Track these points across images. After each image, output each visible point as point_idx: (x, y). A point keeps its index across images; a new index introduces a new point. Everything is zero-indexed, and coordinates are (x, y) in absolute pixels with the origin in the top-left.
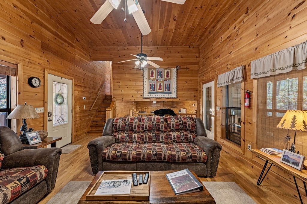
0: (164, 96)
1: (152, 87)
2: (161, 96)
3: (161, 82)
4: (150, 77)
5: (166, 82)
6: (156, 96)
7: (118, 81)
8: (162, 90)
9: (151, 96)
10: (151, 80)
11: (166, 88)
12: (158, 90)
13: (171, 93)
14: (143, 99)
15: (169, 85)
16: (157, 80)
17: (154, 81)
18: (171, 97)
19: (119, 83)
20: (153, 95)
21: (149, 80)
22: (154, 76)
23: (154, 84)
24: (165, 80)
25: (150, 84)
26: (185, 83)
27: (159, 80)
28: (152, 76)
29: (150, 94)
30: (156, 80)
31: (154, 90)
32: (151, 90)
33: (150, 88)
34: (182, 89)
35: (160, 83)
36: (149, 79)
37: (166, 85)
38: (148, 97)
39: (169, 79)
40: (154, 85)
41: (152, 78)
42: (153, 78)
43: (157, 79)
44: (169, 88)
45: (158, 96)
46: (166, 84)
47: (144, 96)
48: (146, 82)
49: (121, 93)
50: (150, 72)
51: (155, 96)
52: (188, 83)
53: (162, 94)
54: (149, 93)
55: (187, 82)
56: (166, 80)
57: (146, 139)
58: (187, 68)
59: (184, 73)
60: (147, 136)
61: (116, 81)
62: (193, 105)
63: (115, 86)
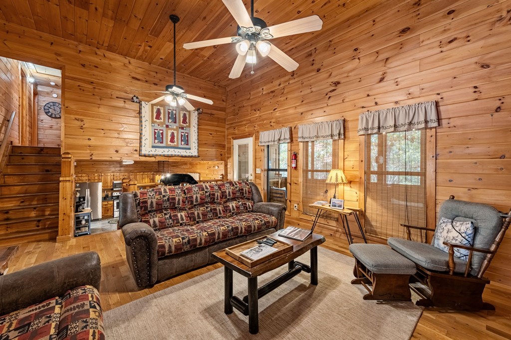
0: (179, 154)
1: (158, 137)
2: (173, 153)
3: (174, 129)
4: (155, 120)
5: (182, 131)
6: (166, 153)
7: (77, 117)
8: (176, 143)
9: (157, 153)
10: (156, 125)
11: (182, 141)
12: (169, 143)
13: (190, 149)
14: (140, 157)
15: (187, 136)
16: (167, 126)
17: (163, 127)
18: (190, 154)
19: (82, 121)
20: (160, 151)
21: (153, 125)
22: (162, 118)
23: (161, 132)
24: (180, 128)
25: (155, 132)
26: (209, 136)
27: (170, 127)
28: (158, 117)
29: (154, 149)
30: (165, 126)
31: (162, 143)
32: (156, 141)
33: (155, 138)
34: (206, 144)
35: (173, 131)
36: (153, 122)
37: (182, 135)
38: (151, 153)
39: (187, 126)
40: (162, 134)
41: (157, 120)
42: (159, 121)
43: (167, 124)
44: (186, 140)
45: (170, 153)
46: (183, 134)
47: (143, 152)
48: (148, 127)
49: (87, 142)
50: (155, 110)
51: (164, 153)
52: (213, 135)
53: (176, 150)
54: (153, 147)
55: (211, 134)
56: (182, 128)
57: (199, 217)
58: (211, 114)
59: (207, 121)
60: (200, 212)
61: (73, 117)
62: (217, 167)
63: (70, 127)
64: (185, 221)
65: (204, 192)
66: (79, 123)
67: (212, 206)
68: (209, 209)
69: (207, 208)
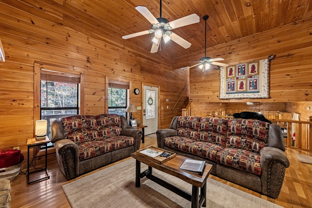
0: (248, 97)
1: (231, 87)
2: (242, 96)
3: (243, 79)
4: (228, 76)
5: (251, 79)
6: (236, 97)
7: (194, 84)
8: (244, 89)
9: (230, 97)
10: (229, 79)
11: (250, 86)
12: (239, 90)
13: (258, 92)
14: (220, 100)
15: (256, 82)
16: (237, 78)
17: (234, 79)
18: (259, 96)
19: (195, 85)
20: (232, 96)
21: (227, 79)
22: (234, 74)
23: (233, 83)
24: (248, 77)
25: (228, 84)
26: (285, 77)
27: (239, 78)
28: (231, 74)
29: (228, 95)
30: (235, 78)
31: (234, 90)
32: (229, 90)
33: (229, 88)
34: (280, 85)
35: (242, 81)
36: (227, 78)
37: (250, 83)
38: (225, 97)
39: (256, 74)
40: (234, 84)
41: (230, 76)
42: (231, 76)
43: (237, 76)
44: (255, 85)
45: (239, 97)
46: (251, 81)
47: (221, 97)
48: (224, 82)
49: (197, 94)
50: (229, 70)
51: (235, 97)
52: (291, 76)
53: (245, 94)
54: (227, 93)
55: (289, 75)
56: (251, 77)
57: (202, 138)
58: (289, 55)
59: (283, 63)
60: (204, 135)
61: (193, 84)
62: (308, 109)
63: (192, 89)
64: (193, 137)
65: (209, 123)
66: (195, 87)
67: (213, 134)
68: (210, 135)
69: (209, 134)
